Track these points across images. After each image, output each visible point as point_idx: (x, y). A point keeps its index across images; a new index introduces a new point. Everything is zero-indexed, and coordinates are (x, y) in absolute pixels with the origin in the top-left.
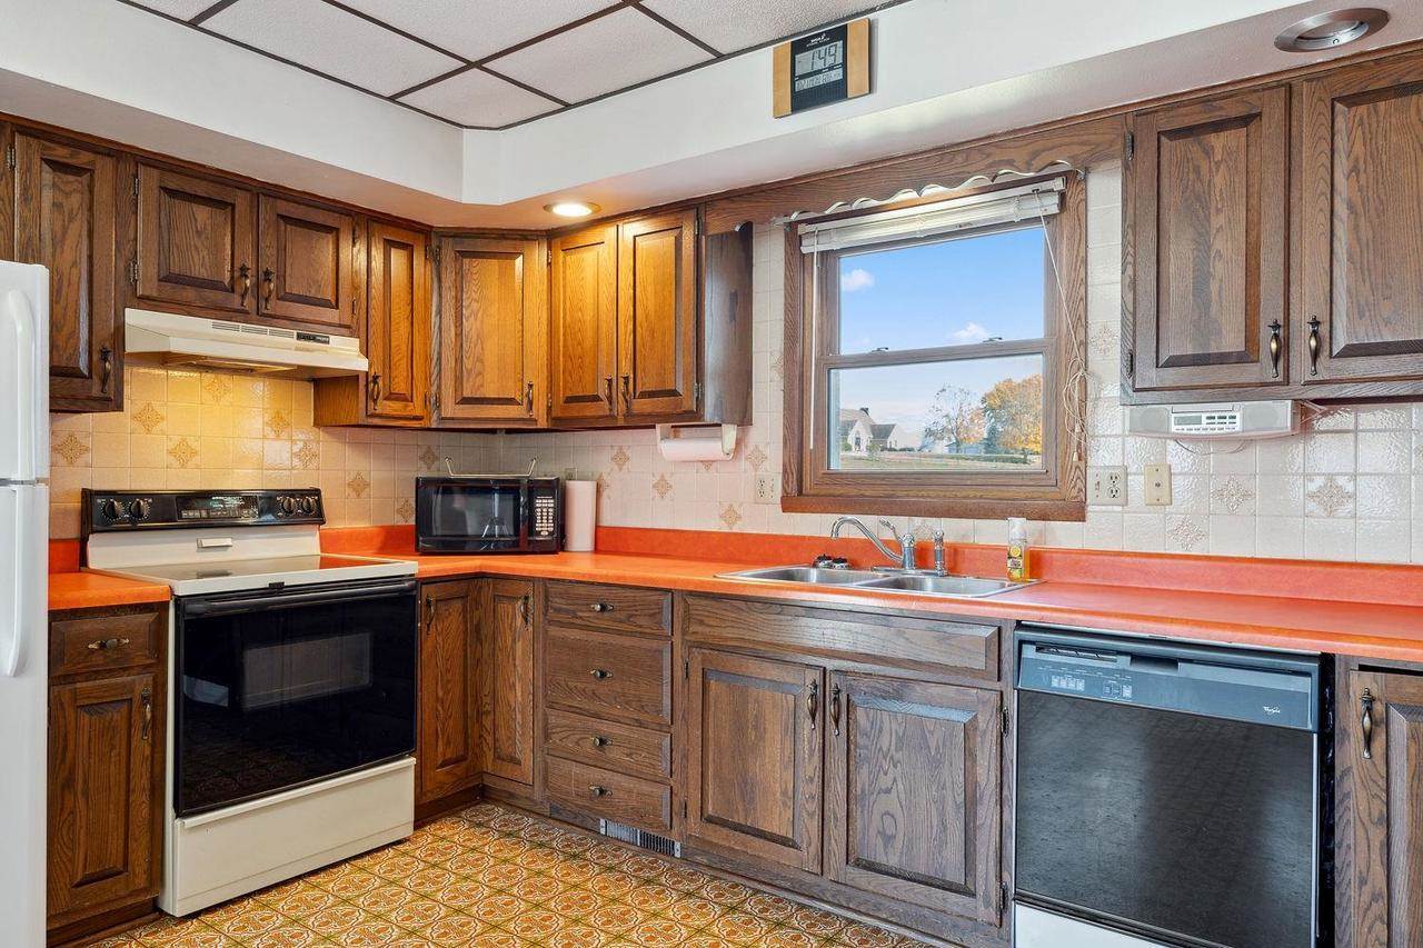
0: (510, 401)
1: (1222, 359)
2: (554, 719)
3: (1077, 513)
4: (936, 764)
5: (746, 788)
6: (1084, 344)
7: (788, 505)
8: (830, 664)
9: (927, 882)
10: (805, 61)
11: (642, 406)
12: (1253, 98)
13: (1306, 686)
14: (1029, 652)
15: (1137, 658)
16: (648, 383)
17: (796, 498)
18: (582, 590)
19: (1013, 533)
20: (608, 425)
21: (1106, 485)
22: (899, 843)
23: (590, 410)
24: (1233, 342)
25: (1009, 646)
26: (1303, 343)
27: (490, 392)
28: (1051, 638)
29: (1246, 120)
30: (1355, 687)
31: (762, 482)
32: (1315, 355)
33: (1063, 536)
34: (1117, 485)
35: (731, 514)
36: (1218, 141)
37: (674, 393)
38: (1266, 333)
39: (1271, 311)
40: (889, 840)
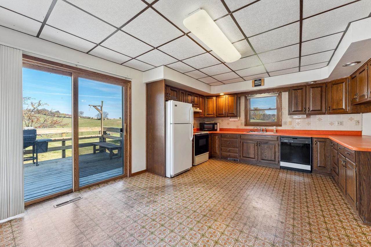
0: (212, 114)
1: (299, 111)
2: (222, 148)
3: (281, 126)
4: (271, 149)
5: (248, 153)
6: (281, 109)
7: (245, 125)
8: (258, 141)
9: (270, 160)
10: (256, 82)
11: (229, 115)
12: (302, 87)
13: (310, 140)
14: (282, 138)
15: (293, 138)
16: (231, 112)
17: (246, 125)
18: (226, 134)
19: (274, 128)
20: (225, 117)
21: (284, 123)
22: (267, 157)
23: (222, 115)
24: (300, 109)
25: (279, 138)
26: (307, 110)
27: (210, 113)
28: (283, 137)
29: (301, 89)
30: (315, 140)
31: (242, 123)
32: (309, 111)
33: (279, 128)
34: (285, 123)
35: (238, 126)
36: (299, 91)
37: (234, 114)
38: (303, 109)
39: (304, 107)
40: (266, 157)
